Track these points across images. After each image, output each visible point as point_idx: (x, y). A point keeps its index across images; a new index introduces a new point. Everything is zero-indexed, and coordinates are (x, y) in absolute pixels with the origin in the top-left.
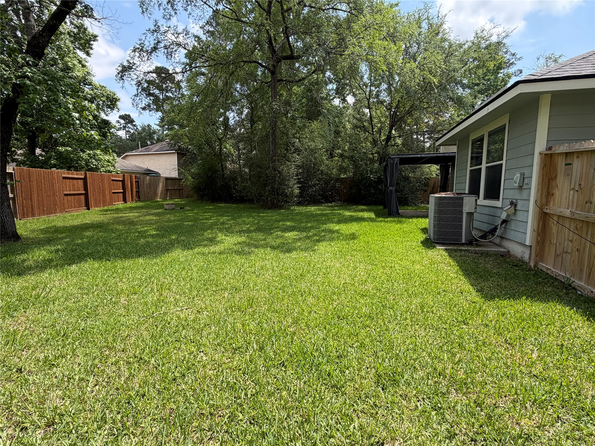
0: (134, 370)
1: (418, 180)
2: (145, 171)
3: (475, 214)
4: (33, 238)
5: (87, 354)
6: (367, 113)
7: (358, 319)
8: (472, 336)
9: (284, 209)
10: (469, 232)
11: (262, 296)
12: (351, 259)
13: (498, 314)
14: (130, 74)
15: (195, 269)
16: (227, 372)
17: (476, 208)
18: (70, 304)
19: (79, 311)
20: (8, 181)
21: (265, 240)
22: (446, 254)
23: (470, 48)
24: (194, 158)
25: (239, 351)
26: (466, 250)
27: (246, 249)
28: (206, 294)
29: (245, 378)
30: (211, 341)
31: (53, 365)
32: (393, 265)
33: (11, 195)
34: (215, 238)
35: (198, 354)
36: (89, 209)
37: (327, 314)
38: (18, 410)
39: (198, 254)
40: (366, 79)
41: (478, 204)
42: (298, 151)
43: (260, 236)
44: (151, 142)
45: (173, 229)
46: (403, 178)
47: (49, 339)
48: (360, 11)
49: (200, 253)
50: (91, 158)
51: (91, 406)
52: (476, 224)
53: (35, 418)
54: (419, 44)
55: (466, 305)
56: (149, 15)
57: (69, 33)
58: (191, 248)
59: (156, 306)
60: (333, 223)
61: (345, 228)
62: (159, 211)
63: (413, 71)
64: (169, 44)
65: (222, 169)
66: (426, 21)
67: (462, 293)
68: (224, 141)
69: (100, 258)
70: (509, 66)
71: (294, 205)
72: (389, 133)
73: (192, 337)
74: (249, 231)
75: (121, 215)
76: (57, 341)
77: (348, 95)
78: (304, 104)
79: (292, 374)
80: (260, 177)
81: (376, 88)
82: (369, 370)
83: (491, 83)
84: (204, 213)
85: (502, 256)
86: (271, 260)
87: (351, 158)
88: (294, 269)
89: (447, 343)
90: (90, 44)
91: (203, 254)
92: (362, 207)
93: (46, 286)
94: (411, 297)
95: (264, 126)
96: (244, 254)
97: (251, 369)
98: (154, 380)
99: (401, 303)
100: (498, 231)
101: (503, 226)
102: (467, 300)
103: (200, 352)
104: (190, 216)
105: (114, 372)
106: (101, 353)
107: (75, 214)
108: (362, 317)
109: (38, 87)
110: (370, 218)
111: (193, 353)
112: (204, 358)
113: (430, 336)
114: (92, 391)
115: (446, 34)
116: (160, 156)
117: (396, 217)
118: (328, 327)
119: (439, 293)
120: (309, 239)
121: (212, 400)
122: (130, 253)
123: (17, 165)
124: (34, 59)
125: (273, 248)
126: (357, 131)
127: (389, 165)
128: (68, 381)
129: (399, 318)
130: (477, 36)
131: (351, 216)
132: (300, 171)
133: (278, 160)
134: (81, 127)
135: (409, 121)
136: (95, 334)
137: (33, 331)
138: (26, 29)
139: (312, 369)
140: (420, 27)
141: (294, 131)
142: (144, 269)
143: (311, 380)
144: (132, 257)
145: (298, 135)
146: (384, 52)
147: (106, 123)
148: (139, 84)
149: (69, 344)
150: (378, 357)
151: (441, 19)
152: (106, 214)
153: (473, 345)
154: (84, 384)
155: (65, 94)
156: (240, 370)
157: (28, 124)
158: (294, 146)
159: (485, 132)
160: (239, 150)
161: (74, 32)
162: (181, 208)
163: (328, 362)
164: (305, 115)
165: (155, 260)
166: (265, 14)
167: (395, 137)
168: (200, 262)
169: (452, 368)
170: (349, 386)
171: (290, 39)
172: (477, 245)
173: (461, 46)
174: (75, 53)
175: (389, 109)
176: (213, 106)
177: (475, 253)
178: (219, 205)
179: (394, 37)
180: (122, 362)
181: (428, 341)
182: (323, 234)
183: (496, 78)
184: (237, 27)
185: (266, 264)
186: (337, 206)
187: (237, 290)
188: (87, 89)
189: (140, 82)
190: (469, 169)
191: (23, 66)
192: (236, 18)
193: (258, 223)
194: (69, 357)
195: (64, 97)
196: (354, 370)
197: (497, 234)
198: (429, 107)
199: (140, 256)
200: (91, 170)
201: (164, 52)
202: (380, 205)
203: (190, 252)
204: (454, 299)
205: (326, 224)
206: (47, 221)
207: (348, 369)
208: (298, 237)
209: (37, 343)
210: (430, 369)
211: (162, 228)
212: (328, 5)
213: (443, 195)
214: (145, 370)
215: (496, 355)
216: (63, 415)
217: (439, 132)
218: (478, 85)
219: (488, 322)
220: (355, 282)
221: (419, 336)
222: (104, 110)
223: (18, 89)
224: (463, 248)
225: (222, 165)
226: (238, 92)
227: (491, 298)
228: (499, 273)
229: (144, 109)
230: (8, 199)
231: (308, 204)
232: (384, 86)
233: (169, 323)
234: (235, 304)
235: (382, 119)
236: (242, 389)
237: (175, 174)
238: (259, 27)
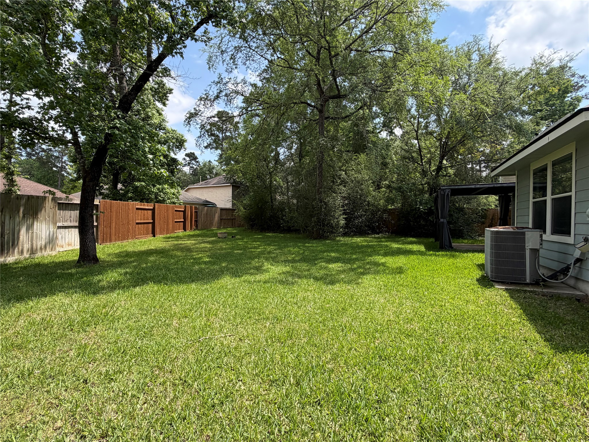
0: (179, 392)
1: (474, 211)
2: (204, 202)
3: (541, 250)
4: (108, 262)
5: (140, 372)
6: (416, 144)
7: (401, 361)
8: (537, 394)
9: (329, 240)
10: (534, 271)
11: (302, 328)
12: (397, 295)
13: (573, 371)
14: (196, 120)
15: (241, 297)
16: (262, 405)
17: (541, 244)
18: (130, 323)
19: (138, 330)
20: (95, 212)
21: (308, 270)
22: (507, 295)
23: (527, 75)
24: (247, 190)
25: (276, 384)
26: (531, 292)
27: (290, 279)
28: (249, 323)
29: (280, 413)
30: (250, 370)
31: (112, 379)
32: (443, 304)
33: (95, 224)
34: (261, 267)
35: (237, 383)
36: (154, 236)
37: (367, 353)
38: (81, 418)
39: (244, 282)
40: (413, 111)
41: (543, 239)
42: (344, 183)
43: (304, 266)
44: (210, 176)
45: (225, 257)
46: (457, 209)
47: (111, 354)
48: (406, 50)
49: (247, 281)
50: (160, 192)
51: (139, 423)
52: (542, 262)
53: (93, 428)
54: (469, 75)
55: (530, 356)
56: (214, 70)
57: (151, 89)
58: (239, 276)
59: (203, 331)
60: (378, 256)
61: (391, 261)
62: (213, 239)
63: (463, 102)
64: (229, 92)
65: (272, 200)
66: (477, 52)
67: (526, 341)
68: (274, 174)
69: (159, 282)
70: (578, 90)
71: (339, 236)
72: (439, 163)
73: (232, 364)
74: (293, 261)
75: (180, 242)
76: (117, 357)
77: (395, 127)
78: (351, 139)
79: (327, 414)
80: (306, 208)
81: (424, 120)
82: (412, 420)
83: (556, 107)
84: (253, 242)
85: (579, 300)
86: (313, 292)
87: (399, 189)
88: (336, 302)
89: (506, 399)
90: (166, 96)
91: (249, 282)
92: (411, 239)
93: (114, 305)
94: (463, 342)
95: (312, 161)
96: (287, 284)
97: (286, 404)
98: (195, 404)
99: (451, 347)
100: (571, 270)
101: (578, 265)
102: (532, 350)
103: (239, 381)
104: (240, 244)
105: (161, 392)
106: (152, 372)
107: (143, 240)
108: (405, 359)
109: (124, 135)
110: (419, 251)
111: (232, 380)
112: (243, 387)
113: (485, 389)
114: (141, 409)
115: (499, 63)
116: (217, 188)
117: (449, 251)
118: (368, 367)
119: (497, 340)
120: (353, 271)
121: (246, 432)
122: (185, 278)
123: (103, 198)
124: (123, 113)
125: (316, 279)
126: (406, 161)
127: (439, 196)
128: (123, 396)
129: (448, 364)
130: (535, 62)
131: (399, 249)
132: (346, 202)
133: (325, 192)
134: (154, 166)
135: (461, 151)
136: (149, 354)
137: (100, 346)
138: (119, 89)
139: (348, 412)
140: (470, 60)
141: (340, 164)
142: (196, 294)
143: (347, 424)
144: (186, 282)
145: (344, 168)
146: (431, 86)
147: (174, 161)
148: (203, 127)
149: (127, 361)
150: (422, 407)
151: (493, 49)
152: (168, 241)
153: (540, 406)
154: (135, 401)
155: (143, 139)
156: (276, 403)
157: (114, 164)
158: (340, 178)
159: (548, 161)
160: (287, 183)
161: (155, 88)
162: (233, 237)
163: (366, 406)
164: (351, 149)
165: (205, 286)
166: (314, 60)
167: (446, 168)
168: (245, 290)
169: (512, 430)
170: (388, 436)
171: (338, 80)
172: (545, 286)
173: (516, 74)
174: (154, 104)
175: (439, 140)
176: (265, 144)
177: (543, 296)
178: (267, 234)
179: (442, 71)
180: (168, 383)
181: (482, 394)
182: (368, 267)
183: (562, 102)
184: (288, 73)
185: (308, 296)
186: (384, 238)
187: (278, 320)
188: (161, 133)
189: (203, 126)
190: (531, 200)
191: (114, 119)
192: (288, 66)
193: (303, 253)
194: (125, 373)
195: (143, 142)
196: (395, 418)
197: (569, 274)
198: (483, 136)
199: (193, 281)
200: (159, 202)
201: (224, 99)
202: (431, 237)
203: (238, 280)
204: (517, 348)
205: (371, 256)
206: (121, 246)
207: (388, 416)
208: (341, 269)
209: (102, 357)
210: (484, 429)
211: (214, 255)
212: (374, 47)
213: (501, 229)
214: (188, 393)
215: (570, 420)
216: (115, 429)
217: (496, 161)
218: (541, 111)
219: (559, 379)
220: (400, 320)
221: (471, 387)
222: (173, 150)
223: (109, 138)
224: (528, 289)
225: (271, 197)
226: (288, 129)
227: (564, 351)
228: (574, 320)
229: (206, 147)
230: (93, 226)
231: (354, 235)
232: (433, 118)
233: (213, 349)
234: (275, 334)
235: (432, 150)
236: (275, 425)
237: (229, 205)
238: (308, 72)
